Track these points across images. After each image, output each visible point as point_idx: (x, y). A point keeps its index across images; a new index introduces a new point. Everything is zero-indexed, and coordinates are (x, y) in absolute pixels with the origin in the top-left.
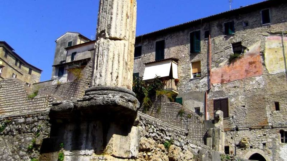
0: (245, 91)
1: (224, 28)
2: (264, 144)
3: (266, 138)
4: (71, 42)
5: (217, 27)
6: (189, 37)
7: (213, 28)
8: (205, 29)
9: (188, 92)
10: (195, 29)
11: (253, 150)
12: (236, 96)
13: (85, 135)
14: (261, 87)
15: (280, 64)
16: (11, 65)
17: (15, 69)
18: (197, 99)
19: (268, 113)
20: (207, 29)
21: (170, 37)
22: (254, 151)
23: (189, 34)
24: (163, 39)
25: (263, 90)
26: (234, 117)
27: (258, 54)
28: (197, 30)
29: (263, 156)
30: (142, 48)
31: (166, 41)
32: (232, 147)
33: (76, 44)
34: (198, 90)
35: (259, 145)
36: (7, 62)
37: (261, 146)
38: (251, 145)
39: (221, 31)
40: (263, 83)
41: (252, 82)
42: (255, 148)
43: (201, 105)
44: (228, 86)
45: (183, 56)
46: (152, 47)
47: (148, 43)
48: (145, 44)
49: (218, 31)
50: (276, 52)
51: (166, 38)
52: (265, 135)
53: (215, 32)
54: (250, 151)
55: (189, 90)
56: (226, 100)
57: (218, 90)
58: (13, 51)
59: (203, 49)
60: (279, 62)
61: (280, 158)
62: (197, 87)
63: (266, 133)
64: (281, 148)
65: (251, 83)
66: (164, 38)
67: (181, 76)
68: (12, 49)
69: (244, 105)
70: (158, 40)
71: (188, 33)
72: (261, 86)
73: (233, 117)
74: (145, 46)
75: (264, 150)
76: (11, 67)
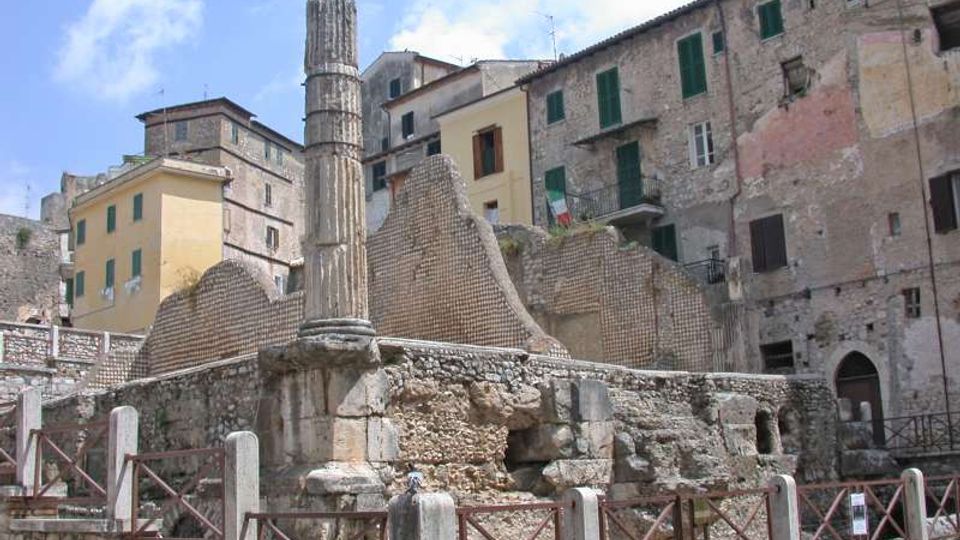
0: (819, 191)
1: (757, 19)
2: (870, 327)
3: (874, 310)
4: (398, 80)
5: (742, 17)
6: (676, 54)
7: (731, 21)
8: (712, 27)
9: (688, 206)
10: (689, 31)
11: (846, 343)
12: (800, 206)
13: (303, 391)
14: (855, 177)
15: (896, 110)
16: (255, 160)
17: (269, 168)
18: (710, 224)
19: (875, 245)
20: (716, 27)
21: (630, 57)
22: (849, 347)
23: (675, 46)
24: (614, 66)
25: (862, 183)
26: (800, 262)
27: (843, 87)
28: (694, 32)
29: (869, 356)
30: (565, 96)
31: (620, 71)
32: (798, 341)
33: (411, 90)
34: (709, 199)
35: (858, 331)
36: (242, 155)
37: (864, 334)
38: (841, 333)
39: (751, 30)
40: (860, 166)
41: (835, 164)
42: (850, 339)
43: (721, 239)
44: (780, 182)
45: (667, 107)
46: (589, 91)
47: (578, 81)
48: (570, 82)
49: (744, 30)
50: (884, 76)
51: (620, 60)
52: (870, 303)
53: (738, 34)
54: (839, 349)
55: (689, 201)
56: (779, 218)
57: (758, 194)
58: (252, 118)
59: (713, 83)
60: (892, 105)
61: (905, 356)
62: (709, 191)
63: (872, 298)
64: (907, 332)
65: (833, 167)
66: (616, 62)
67: (667, 163)
68: (247, 115)
69: (819, 228)
70: (600, 70)
71: (672, 40)
72: (857, 174)
73: (796, 265)
74: (571, 88)
75: (869, 342)
76: (256, 166)
